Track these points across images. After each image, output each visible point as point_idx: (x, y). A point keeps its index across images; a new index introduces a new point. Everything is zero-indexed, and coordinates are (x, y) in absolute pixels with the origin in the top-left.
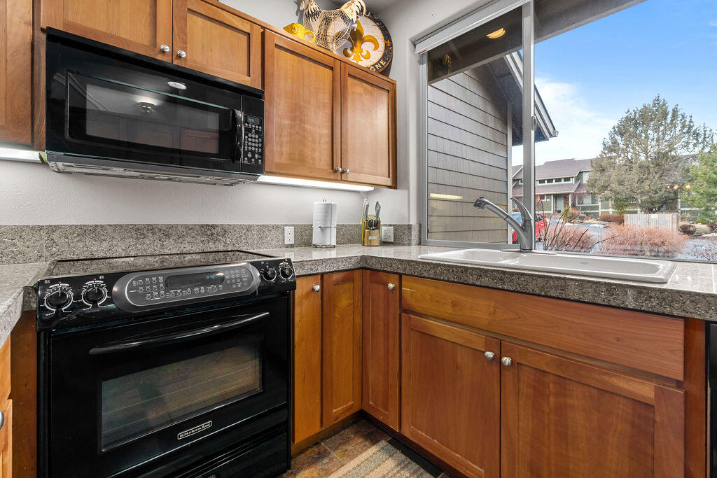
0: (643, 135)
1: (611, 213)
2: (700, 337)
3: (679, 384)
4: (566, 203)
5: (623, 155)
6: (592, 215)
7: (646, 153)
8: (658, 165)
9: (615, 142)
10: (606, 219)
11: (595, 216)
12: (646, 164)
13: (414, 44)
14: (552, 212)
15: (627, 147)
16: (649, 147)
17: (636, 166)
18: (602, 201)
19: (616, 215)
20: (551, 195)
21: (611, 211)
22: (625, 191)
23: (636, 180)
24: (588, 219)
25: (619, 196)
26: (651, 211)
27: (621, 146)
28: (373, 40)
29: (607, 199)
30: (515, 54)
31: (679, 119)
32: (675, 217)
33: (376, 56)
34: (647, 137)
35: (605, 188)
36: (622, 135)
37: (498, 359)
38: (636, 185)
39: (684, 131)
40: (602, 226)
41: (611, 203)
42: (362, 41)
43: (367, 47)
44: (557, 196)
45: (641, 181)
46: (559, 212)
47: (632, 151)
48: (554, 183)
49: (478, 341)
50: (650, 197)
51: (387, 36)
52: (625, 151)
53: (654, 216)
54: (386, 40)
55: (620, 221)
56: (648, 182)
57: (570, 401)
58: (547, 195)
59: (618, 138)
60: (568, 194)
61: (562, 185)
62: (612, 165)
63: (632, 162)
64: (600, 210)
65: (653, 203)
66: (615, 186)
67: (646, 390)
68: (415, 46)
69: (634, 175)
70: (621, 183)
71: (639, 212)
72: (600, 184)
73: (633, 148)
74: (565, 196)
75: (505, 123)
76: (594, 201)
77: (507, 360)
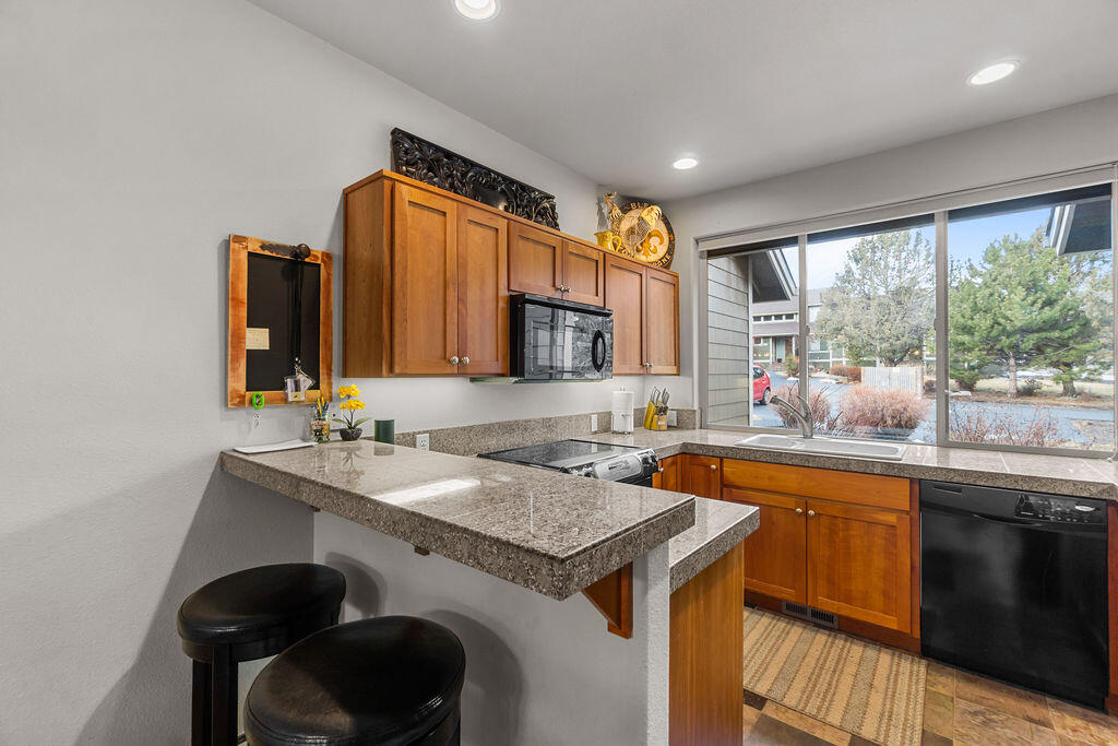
0: (882, 262)
1: (844, 363)
2: (917, 487)
3: (908, 513)
4: (789, 350)
5: (858, 288)
6: (821, 366)
7: (887, 287)
8: (899, 303)
9: (849, 272)
10: (838, 372)
11: (825, 367)
12: (886, 301)
13: (697, 241)
14: (770, 361)
15: (864, 277)
16: (889, 280)
17: (874, 304)
18: (833, 349)
19: (850, 367)
20: (768, 337)
21: (844, 360)
22: (861, 337)
23: (875, 321)
24: (816, 371)
25: (854, 342)
26: (892, 362)
27: (857, 276)
28: (659, 235)
29: (839, 346)
30: (777, 251)
31: (923, 245)
32: (919, 371)
33: (662, 250)
34: (886, 266)
35: (838, 330)
36: (857, 261)
37: (805, 513)
38: (875, 329)
39: (930, 260)
40: (834, 382)
41: (844, 351)
42: (650, 236)
43: (654, 241)
44: (776, 340)
45: (880, 323)
46: (780, 361)
47: (869, 283)
48: (773, 320)
49: (789, 502)
50: (891, 344)
51: (670, 231)
52: (861, 283)
53: (896, 370)
54: (669, 234)
55: (857, 377)
56: (888, 325)
57: (852, 533)
58: (764, 338)
59: (853, 265)
60: (791, 337)
61: (782, 324)
62: (847, 302)
63: (869, 299)
64: (831, 360)
65: (894, 352)
66: (850, 329)
67: (892, 518)
68: (697, 243)
69: (873, 315)
70: (857, 325)
71: (878, 362)
72: (832, 326)
73: (870, 279)
74: (787, 340)
75: (746, 281)
76: (823, 346)
77: (811, 512)
